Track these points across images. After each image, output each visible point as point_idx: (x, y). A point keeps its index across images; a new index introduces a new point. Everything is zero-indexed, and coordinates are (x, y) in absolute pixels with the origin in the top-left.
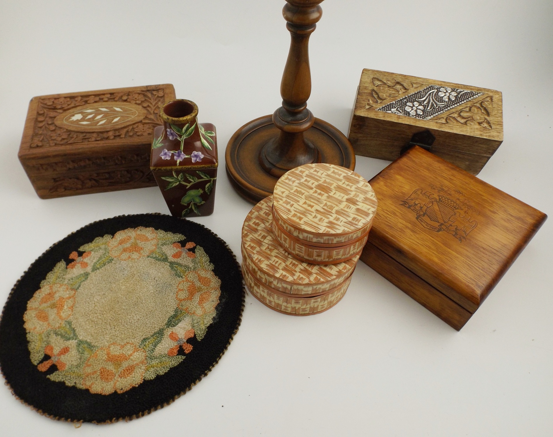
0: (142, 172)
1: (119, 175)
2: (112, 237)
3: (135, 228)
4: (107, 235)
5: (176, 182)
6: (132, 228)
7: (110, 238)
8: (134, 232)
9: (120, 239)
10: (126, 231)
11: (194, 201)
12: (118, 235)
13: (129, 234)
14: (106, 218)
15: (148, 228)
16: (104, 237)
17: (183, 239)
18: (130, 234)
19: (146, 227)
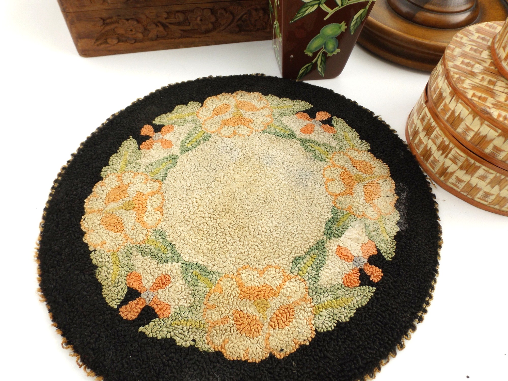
0: (232, 13)
1: (199, 18)
2: (200, 105)
3: (232, 94)
4: (192, 102)
5: (313, 5)
6: (228, 92)
7: (199, 107)
8: (232, 98)
9: (214, 108)
10: (219, 96)
11: (325, 48)
12: (209, 102)
13: (226, 101)
14: (186, 80)
15: (251, 93)
16: (189, 105)
17: (309, 108)
18: (228, 102)
19: (248, 92)
